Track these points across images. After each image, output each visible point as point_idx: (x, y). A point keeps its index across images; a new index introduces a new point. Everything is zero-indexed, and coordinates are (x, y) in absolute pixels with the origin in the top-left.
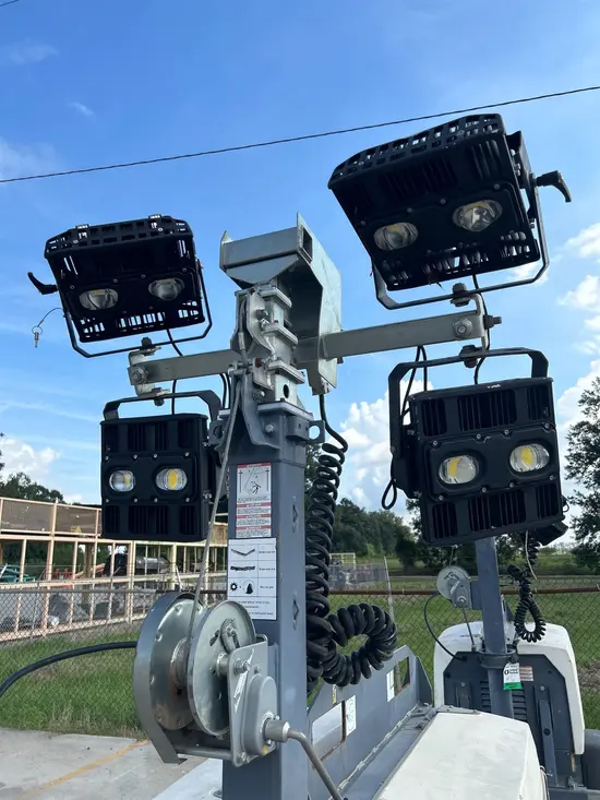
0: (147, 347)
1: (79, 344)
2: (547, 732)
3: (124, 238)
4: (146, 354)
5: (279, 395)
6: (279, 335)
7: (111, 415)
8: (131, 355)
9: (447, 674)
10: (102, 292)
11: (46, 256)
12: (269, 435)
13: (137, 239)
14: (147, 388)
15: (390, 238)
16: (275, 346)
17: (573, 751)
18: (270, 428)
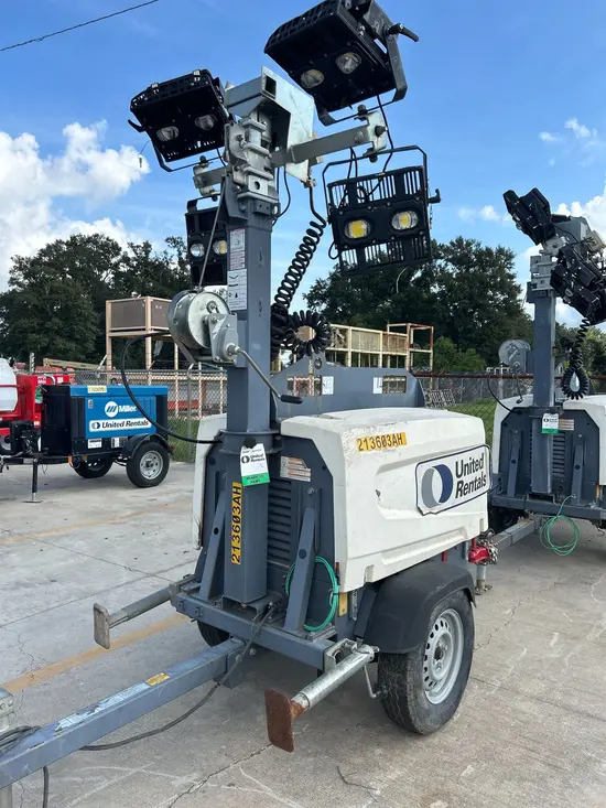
0: (204, 161)
1: (165, 163)
2: (578, 467)
3: (173, 93)
4: (204, 167)
5: (251, 187)
6: (254, 151)
7: (193, 209)
8: (194, 168)
9: (504, 424)
10: (168, 129)
11: (132, 110)
12: (243, 212)
13: (179, 93)
14: (207, 190)
15: (310, 78)
16: (251, 158)
17: (598, 483)
18: (243, 208)
